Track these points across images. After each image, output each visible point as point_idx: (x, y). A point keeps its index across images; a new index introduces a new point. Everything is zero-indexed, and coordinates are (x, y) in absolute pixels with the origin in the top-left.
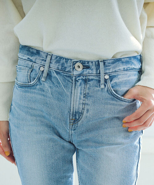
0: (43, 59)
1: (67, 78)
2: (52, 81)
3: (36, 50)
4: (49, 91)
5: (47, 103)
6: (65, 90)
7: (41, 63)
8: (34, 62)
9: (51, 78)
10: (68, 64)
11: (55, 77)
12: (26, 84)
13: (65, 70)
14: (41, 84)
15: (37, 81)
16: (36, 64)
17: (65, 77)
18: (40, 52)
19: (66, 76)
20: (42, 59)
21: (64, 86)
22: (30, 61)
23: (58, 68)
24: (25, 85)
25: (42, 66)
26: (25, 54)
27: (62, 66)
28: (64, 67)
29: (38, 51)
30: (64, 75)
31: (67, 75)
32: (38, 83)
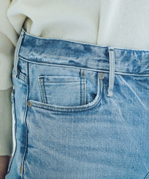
0: (101, 58)
1: (143, 84)
2: (121, 94)
3: (82, 46)
4: (118, 112)
5: (116, 133)
6: (143, 105)
7: (98, 66)
8: (83, 67)
9: (120, 89)
10: (143, 61)
11: (125, 86)
12: (78, 107)
13: (138, 72)
14: (106, 102)
15: (100, 98)
16: (87, 69)
17: (140, 83)
18: (92, 48)
19: (140, 81)
20: (98, 59)
21: (141, 98)
22: (75, 66)
23: (128, 70)
24: (75, 109)
25: (101, 71)
26: (60, 55)
27: (134, 66)
28: (137, 66)
29: (86, 47)
30: (136, 80)
31: (142, 79)
32: (101, 101)
